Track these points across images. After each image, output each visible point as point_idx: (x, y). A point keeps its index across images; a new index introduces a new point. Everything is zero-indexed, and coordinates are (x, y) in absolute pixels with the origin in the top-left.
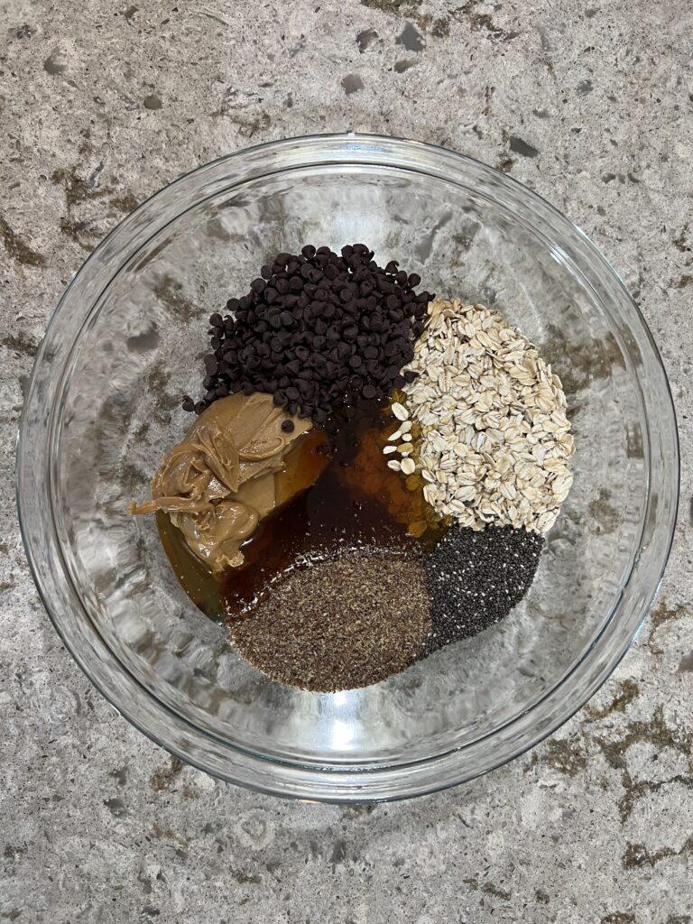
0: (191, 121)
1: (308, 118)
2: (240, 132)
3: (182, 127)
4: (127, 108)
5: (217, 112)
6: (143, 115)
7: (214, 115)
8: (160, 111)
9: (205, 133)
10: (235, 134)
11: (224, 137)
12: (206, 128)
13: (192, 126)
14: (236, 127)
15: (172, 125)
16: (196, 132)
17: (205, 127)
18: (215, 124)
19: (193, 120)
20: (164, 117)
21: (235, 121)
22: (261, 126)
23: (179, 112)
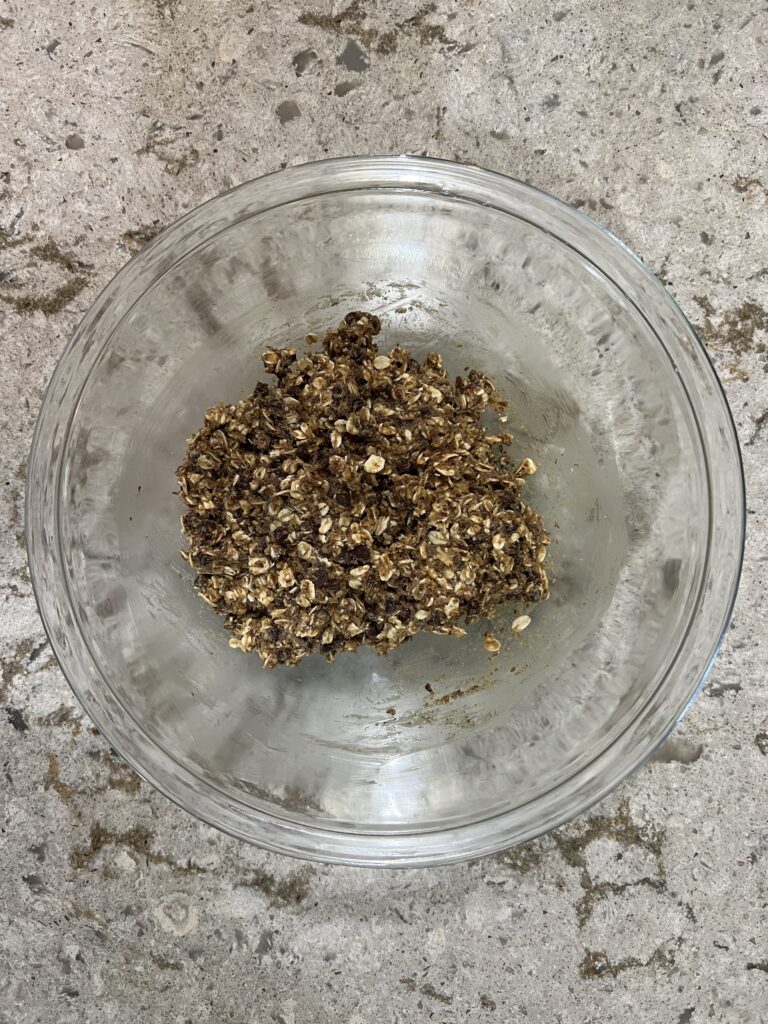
0: (114, 160)
1: (240, 151)
2: (167, 170)
3: (105, 167)
4: (48, 149)
5: (142, 149)
6: (64, 156)
7: (139, 153)
8: (82, 150)
9: (129, 173)
10: (161, 172)
11: (149, 176)
12: (131, 167)
13: (116, 166)
14: (162, 165)
15: (95, 165)
16: (119, 171)
17: (129, 167)
18: (140, 162)
19: (116, 159)
20: (85, 158)
21: (161, 158)
22: (188, 162)
23: (102, 151)
